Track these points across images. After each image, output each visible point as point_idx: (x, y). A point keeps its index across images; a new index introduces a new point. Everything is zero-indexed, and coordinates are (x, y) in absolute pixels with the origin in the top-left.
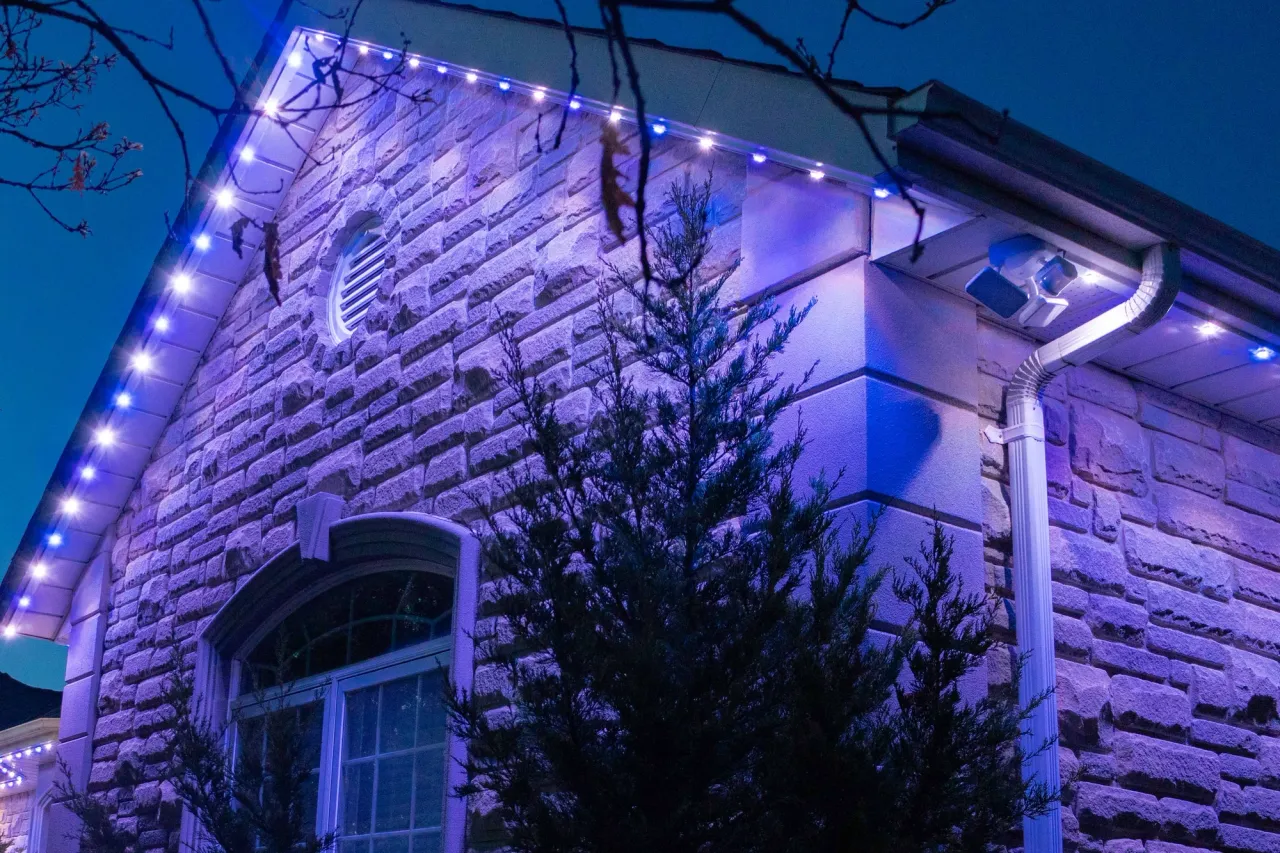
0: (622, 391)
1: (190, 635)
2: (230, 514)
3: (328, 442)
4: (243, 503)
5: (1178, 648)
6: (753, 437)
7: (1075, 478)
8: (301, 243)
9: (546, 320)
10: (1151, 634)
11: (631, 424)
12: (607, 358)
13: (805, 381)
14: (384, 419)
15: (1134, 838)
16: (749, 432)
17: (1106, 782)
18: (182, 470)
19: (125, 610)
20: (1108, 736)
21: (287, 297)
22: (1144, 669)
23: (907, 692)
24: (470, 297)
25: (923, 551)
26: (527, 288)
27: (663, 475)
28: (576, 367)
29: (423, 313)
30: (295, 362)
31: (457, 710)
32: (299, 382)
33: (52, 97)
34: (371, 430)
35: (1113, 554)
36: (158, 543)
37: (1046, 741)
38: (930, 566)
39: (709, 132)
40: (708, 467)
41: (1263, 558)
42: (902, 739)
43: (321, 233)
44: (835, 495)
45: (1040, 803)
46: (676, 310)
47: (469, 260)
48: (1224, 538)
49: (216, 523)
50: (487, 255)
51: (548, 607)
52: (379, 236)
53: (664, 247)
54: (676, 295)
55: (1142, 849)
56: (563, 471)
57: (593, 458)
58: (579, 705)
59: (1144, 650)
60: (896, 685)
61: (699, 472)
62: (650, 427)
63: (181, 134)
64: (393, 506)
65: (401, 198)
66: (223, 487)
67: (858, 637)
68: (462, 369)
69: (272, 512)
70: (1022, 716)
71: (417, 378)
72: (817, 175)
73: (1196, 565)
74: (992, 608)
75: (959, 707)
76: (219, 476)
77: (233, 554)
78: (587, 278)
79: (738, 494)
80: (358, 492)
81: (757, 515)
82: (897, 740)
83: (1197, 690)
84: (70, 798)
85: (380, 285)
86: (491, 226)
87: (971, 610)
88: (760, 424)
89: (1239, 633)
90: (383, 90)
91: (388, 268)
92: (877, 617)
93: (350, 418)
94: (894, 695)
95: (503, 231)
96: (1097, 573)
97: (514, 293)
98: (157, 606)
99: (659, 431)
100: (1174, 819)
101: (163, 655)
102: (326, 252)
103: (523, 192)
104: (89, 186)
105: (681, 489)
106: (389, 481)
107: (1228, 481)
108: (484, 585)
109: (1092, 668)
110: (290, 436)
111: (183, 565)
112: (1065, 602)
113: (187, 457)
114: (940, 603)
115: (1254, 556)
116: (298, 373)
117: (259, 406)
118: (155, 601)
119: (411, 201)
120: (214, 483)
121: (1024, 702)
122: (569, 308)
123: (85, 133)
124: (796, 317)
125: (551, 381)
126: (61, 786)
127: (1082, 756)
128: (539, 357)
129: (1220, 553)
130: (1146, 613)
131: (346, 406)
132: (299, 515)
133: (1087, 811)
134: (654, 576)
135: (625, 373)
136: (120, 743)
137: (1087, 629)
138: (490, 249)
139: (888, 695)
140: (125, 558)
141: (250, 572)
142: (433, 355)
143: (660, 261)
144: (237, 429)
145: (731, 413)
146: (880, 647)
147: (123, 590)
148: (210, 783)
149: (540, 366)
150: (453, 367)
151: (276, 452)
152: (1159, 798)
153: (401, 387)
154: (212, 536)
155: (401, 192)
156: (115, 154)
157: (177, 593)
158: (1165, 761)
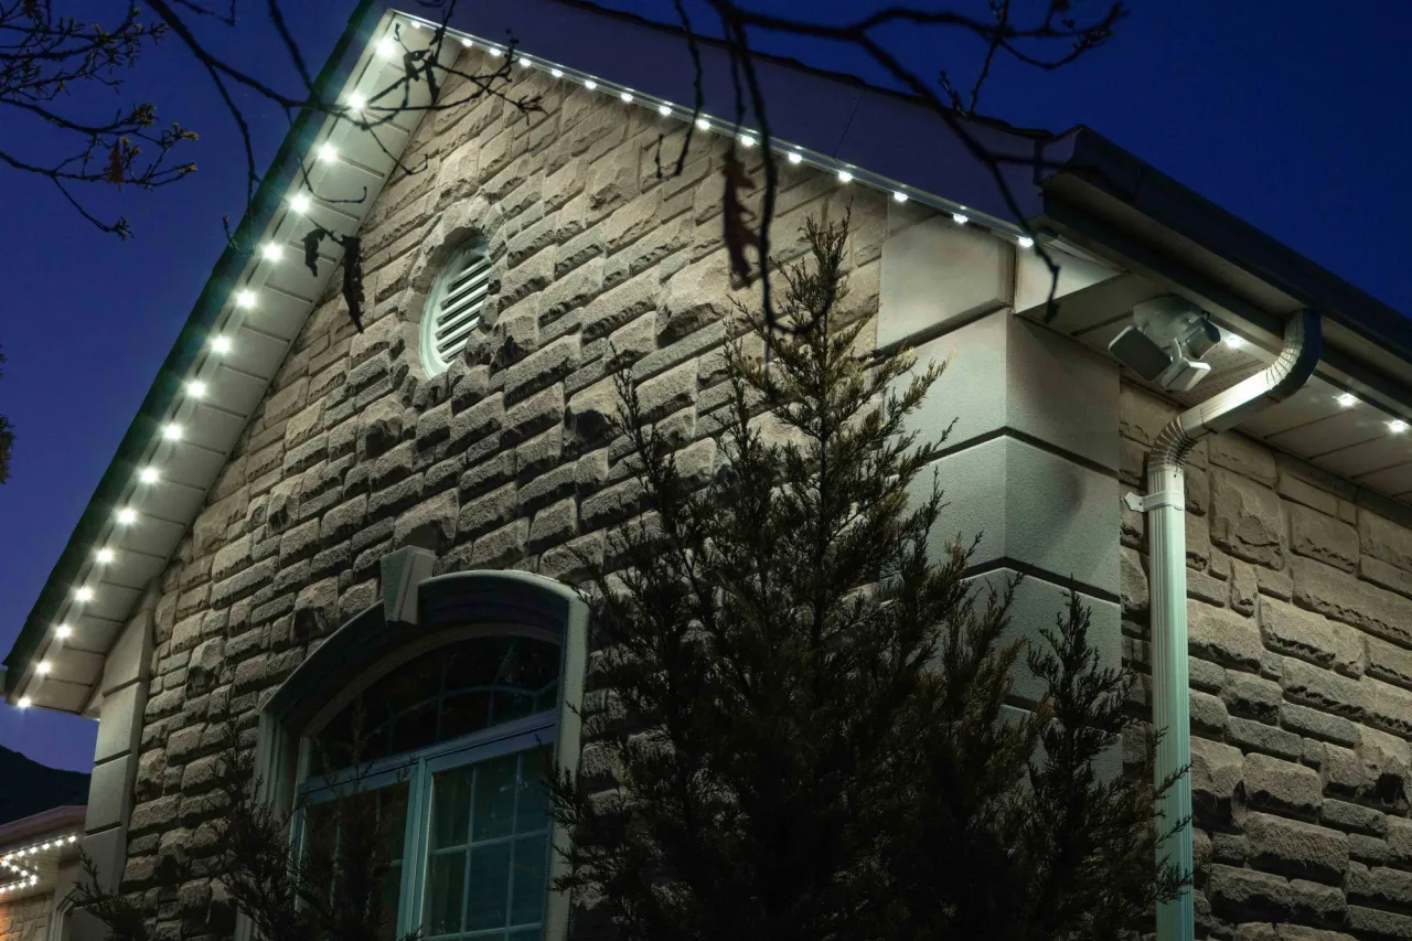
0: (749, 443)
1: (250, 709)
2: (300, 568)
3: (419, 489)
4: (317, 557)
5: (1311, 726)
6: (888, 498)
7: (1214, 550)
8: (390, 261)
9: (668, 361)
10: (1284, 710)
11: (758, 480)
12: (733, 407)
13: (943, 439)
14: (485, 465)
15: (1265, 921)
16: (884, 492)
17: (1239, 864)
18: (244, 516)
19: (171, 679)
20: (1241, 817)
21: (373, 321)
22: (1277, 748)
23: (1041, 771)
24: (584, 332)
25: (1058, 624)
26: (648, 324)
27: (791, 537)
28: (701, 414)
29: (530, 347)
30: (382, 396)
31: (560, 793)
32: (386, 419)
33: (84, 67)
34: (468, 477)
35: (1250, 629)
36: (213, 600)
37: (1178, 822)
38: (1067, 639)
39: (849, 165)
40: (840, 529)
41: (1393, 634)
42: (1034, 820)
43: (415, 249)
44: (971, 562)
45: (1172, 887)
46: (809, 357)
47: (584, 291)
48: (1356, 614)
49: (284, 578)
50: (604, 286)
51: (663, 679)
52: (481, 258)
53: (797, 287)
54: (808, 341)
55: (1272, 932)
56: (682, 530)
57: (716, 517)
58: (695, 787)
59: (1278, 728)
60: (1029, 764)
61: (829, 535)
62: (779, 484)
63: (244, 127)
64: (493, 564)
65: (509, 216)
66: (292, 538)
67: (991, 713)
68: (575, 412)
69: (351, 567)
70: (1156, 796)
71: (523, 420)
72: (960, 219)
73: (1330, 641)
74: (1128, 683)
75: (1093, 787)
76: (289, 524)
77: (305, 616)
78: (715, 317)
79: (871, 559)
80: (453, 546)
81: (890, 582)
82: (1029, 822)
83: (1328, 769)
84: (94, 900)
85: (482, 313)
86: (610, 253)
87: (1107, 686)
88: (894, 484)
89: (1370, 710)
90: (485, 94)
91: (492, 294)
92: (1012, 692)
93: (445, 462)
94: (1028, 774)
95: (623, 260)
96: (1233, 648)
97: (634, 329)
98: (210, 675)
99: (788, 489)
100: (1303, 901)
101: (215, 731)
102: (420, 273)
103: (645, 217)
104: (130, 178)
105: (810, 552)
106: (488, 535)
107: (1363, 556)
108: (594, 654)
109: (1227, 746)
110: (374, 480)
111: (243, 627)
112: (1202, 678)
113: (250, 501)
114: (1076, 678)
115: (1385, 632)
116: (384, 410)
117: (337, 445)
118: (208, 668)
119: (519, 220)
120: (282, 533)
121: (1159, 782)
122: (694, 350)
123: (126, 114)
124: (935, 370)
125: (672, 429)
126: (84, 886)
127: (1216, 838)
128: (660, 402)
129: (1353, 629)
130: (1281, 689)
131: (440, 449)
132: (383, 572)
133: (1219, 893)
134: (779, 646)
135: (752, 424)
136: (161, 834)
137: (1223, 705)
138: (608, 279)
139: (1021, 775)
140: (172, 616)
141: (323, 636)
142: (541, 394)
143: (793, 303)
144: (311, 471)
145: (865, 472)
146: (1014, 724)
147: (168, 655)
148: (269, 880)
149: (661, 412)
150: (563, 409)
151: (357, 499)
152: (1289, 880)
153: (504, 430)
154: (278, 594)
155: (508, 209)
156: (162, 143)
157: (234, 660)
158: (1295, 841)
